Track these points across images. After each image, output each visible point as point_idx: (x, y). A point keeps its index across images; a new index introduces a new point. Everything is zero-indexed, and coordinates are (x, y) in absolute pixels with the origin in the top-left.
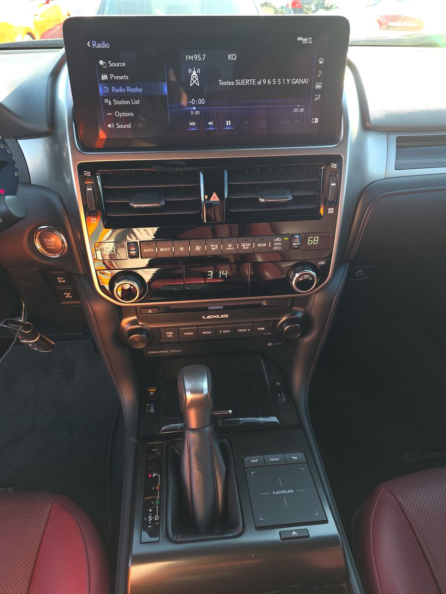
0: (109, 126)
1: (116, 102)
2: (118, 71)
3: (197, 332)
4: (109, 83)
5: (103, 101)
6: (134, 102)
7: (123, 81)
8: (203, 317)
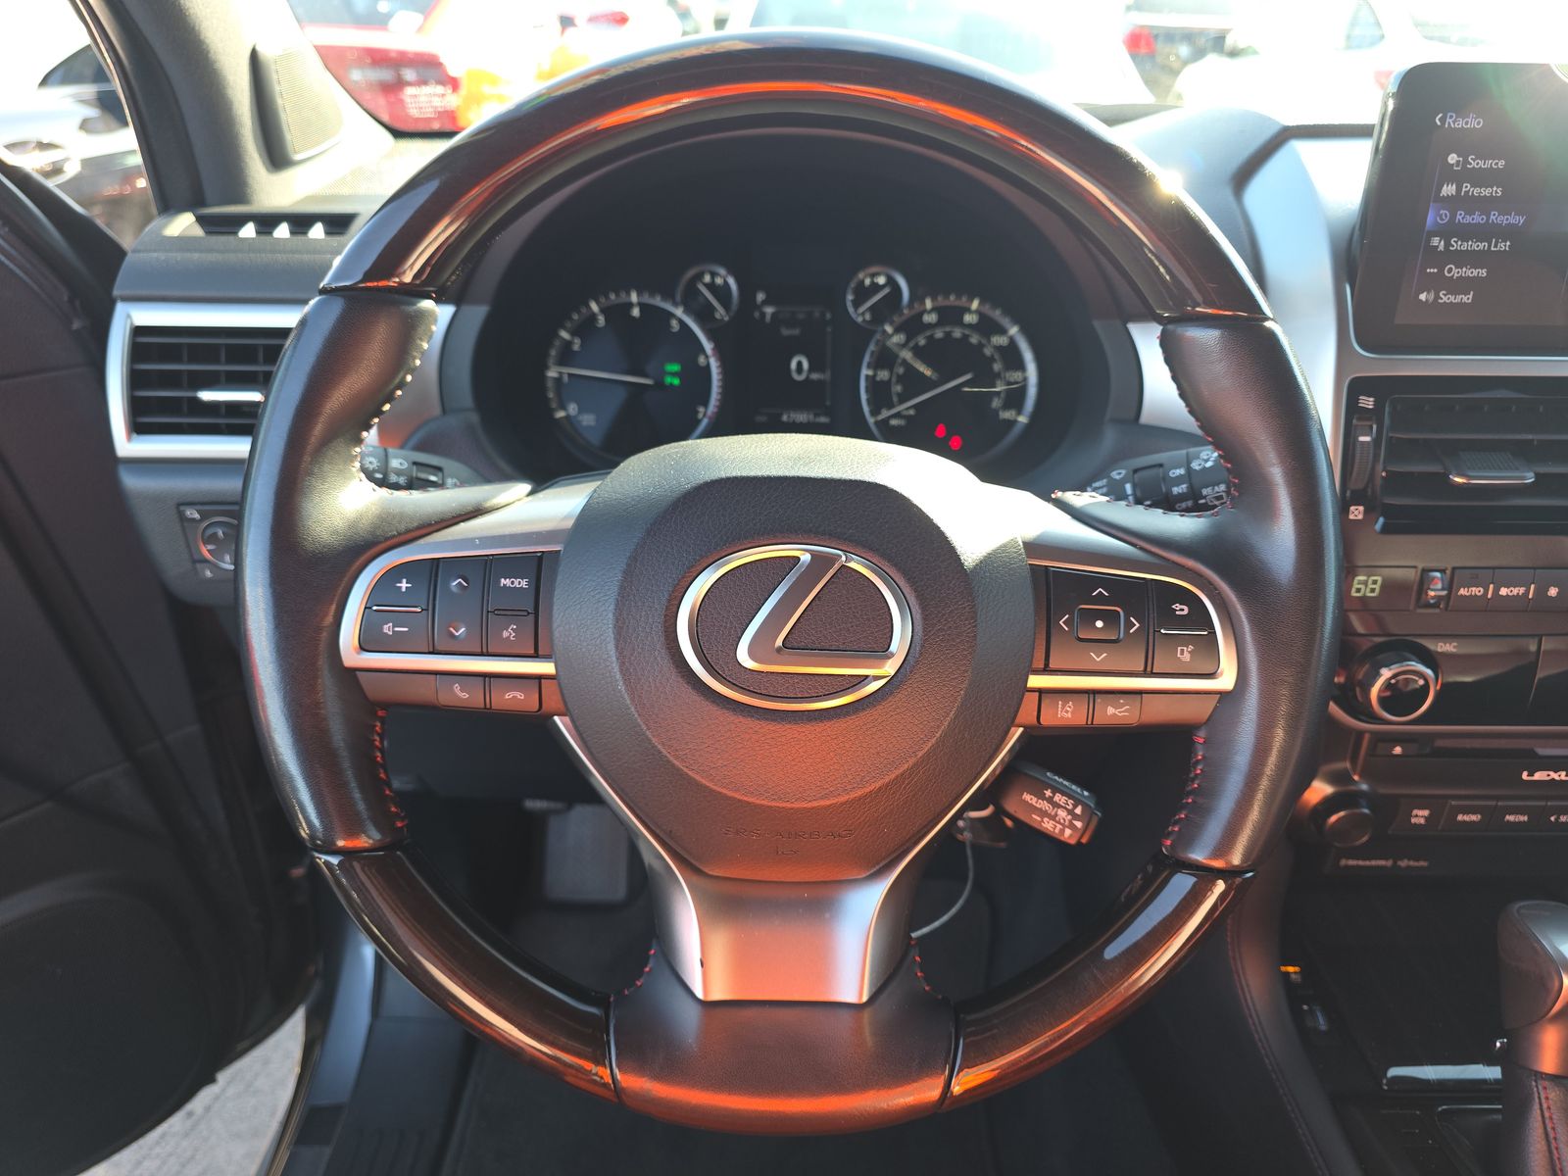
0: (1423, 297)
1: (1457, 245)
2: (1480, 178)
3: (1493, 816)
4: (1453, 203)
5: (1428, 240)
6: (1496, 246)
7: (1491, 199)
8: (1525, 775)
